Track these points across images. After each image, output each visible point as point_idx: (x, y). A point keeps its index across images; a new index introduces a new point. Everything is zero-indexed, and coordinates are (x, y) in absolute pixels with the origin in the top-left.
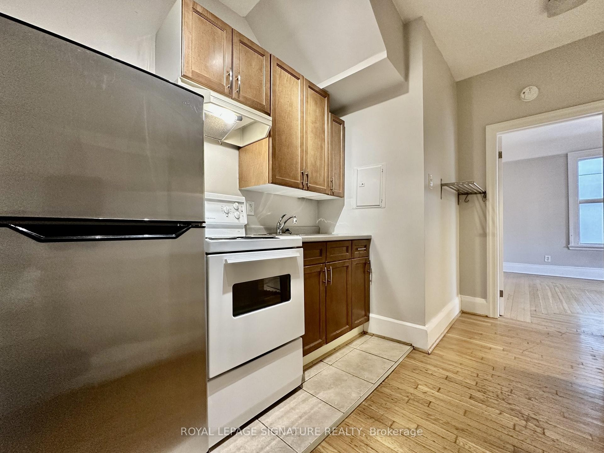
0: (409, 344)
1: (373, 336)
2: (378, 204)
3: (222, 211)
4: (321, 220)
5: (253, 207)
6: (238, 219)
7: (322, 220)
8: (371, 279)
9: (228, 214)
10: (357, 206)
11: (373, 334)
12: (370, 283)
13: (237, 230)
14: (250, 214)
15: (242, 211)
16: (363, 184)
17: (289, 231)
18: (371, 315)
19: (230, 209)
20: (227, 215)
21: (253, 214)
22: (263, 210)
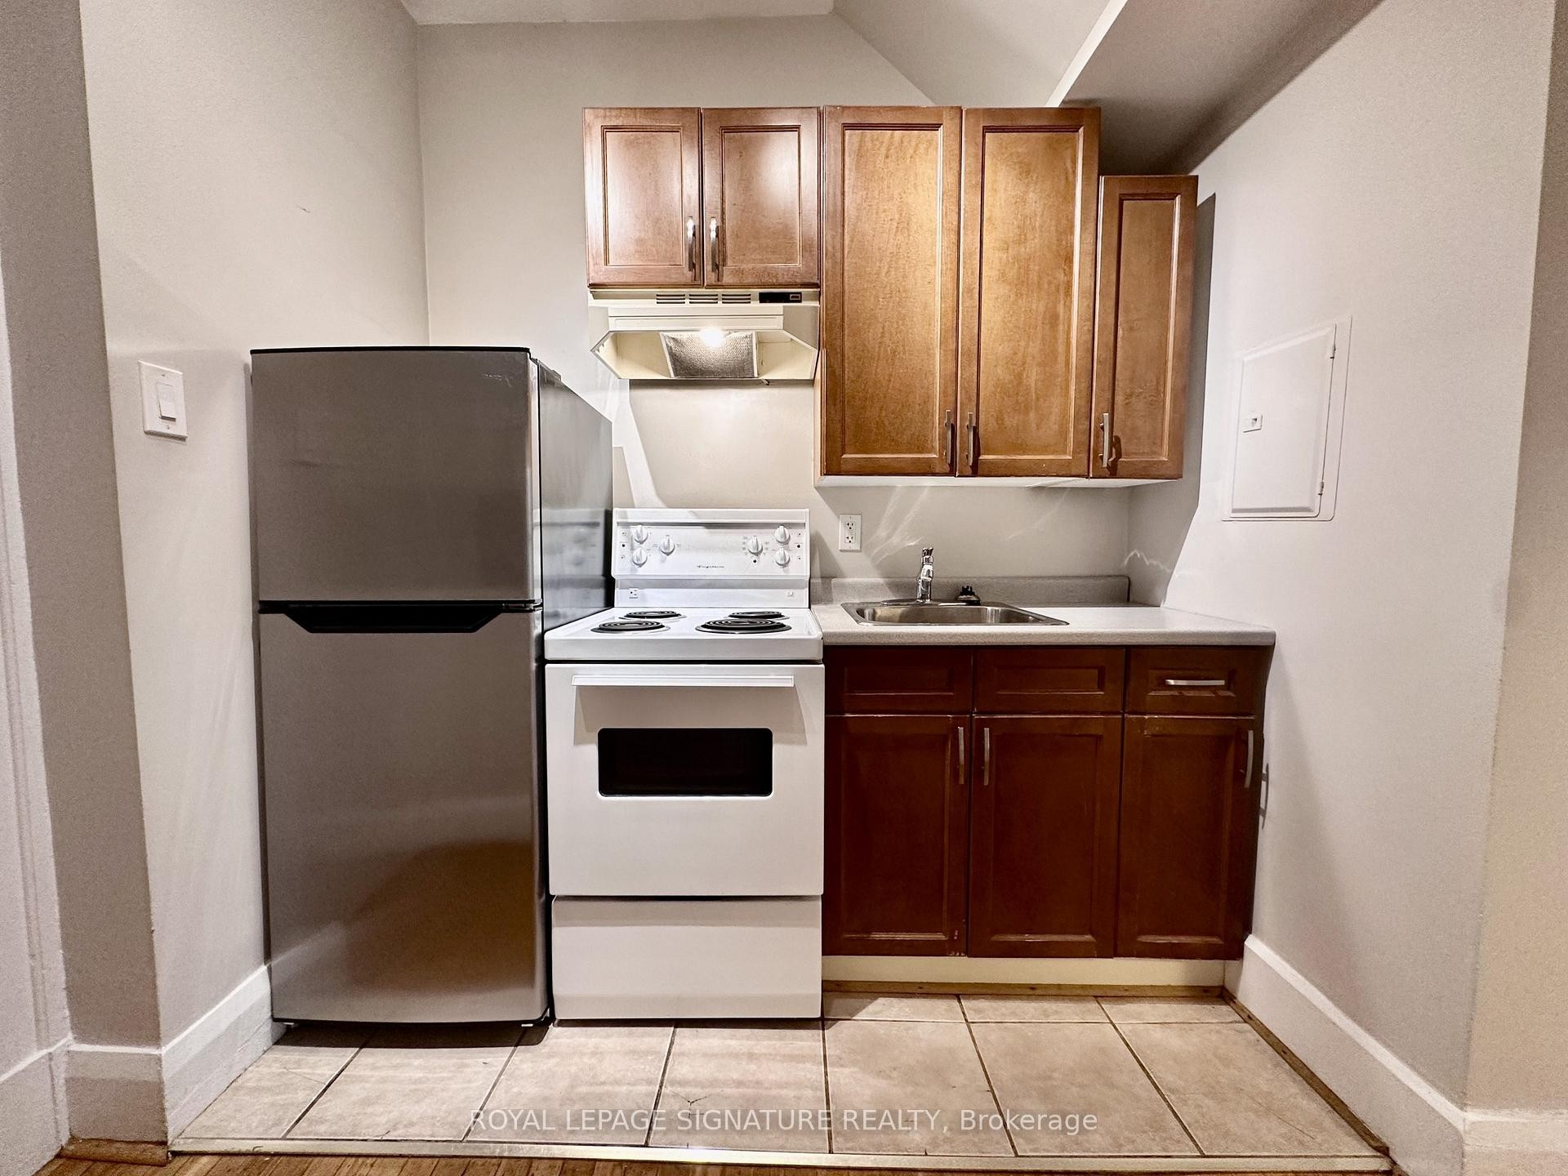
0: (1373, 1137)
1: (1246, 1022)
2: (1305, 504)
3: (744, 549)
4: (1135, 555)
5: (857, 529)
6: (784, 565)
7: (1139, 555)
8: (1262, 806)
9: (757, 554)
10: (1234, 511)
11: (1249, 1017)
12: (1261, 818)
13: (787, 592)
14: (848, 548)
15: (799, 546)
16: (1256, 420)
17: (972, 593)
18: (1252, 943)
19: (766, 543)
20: (755, 558)
21: (855, 546)
22: (889, 537)
